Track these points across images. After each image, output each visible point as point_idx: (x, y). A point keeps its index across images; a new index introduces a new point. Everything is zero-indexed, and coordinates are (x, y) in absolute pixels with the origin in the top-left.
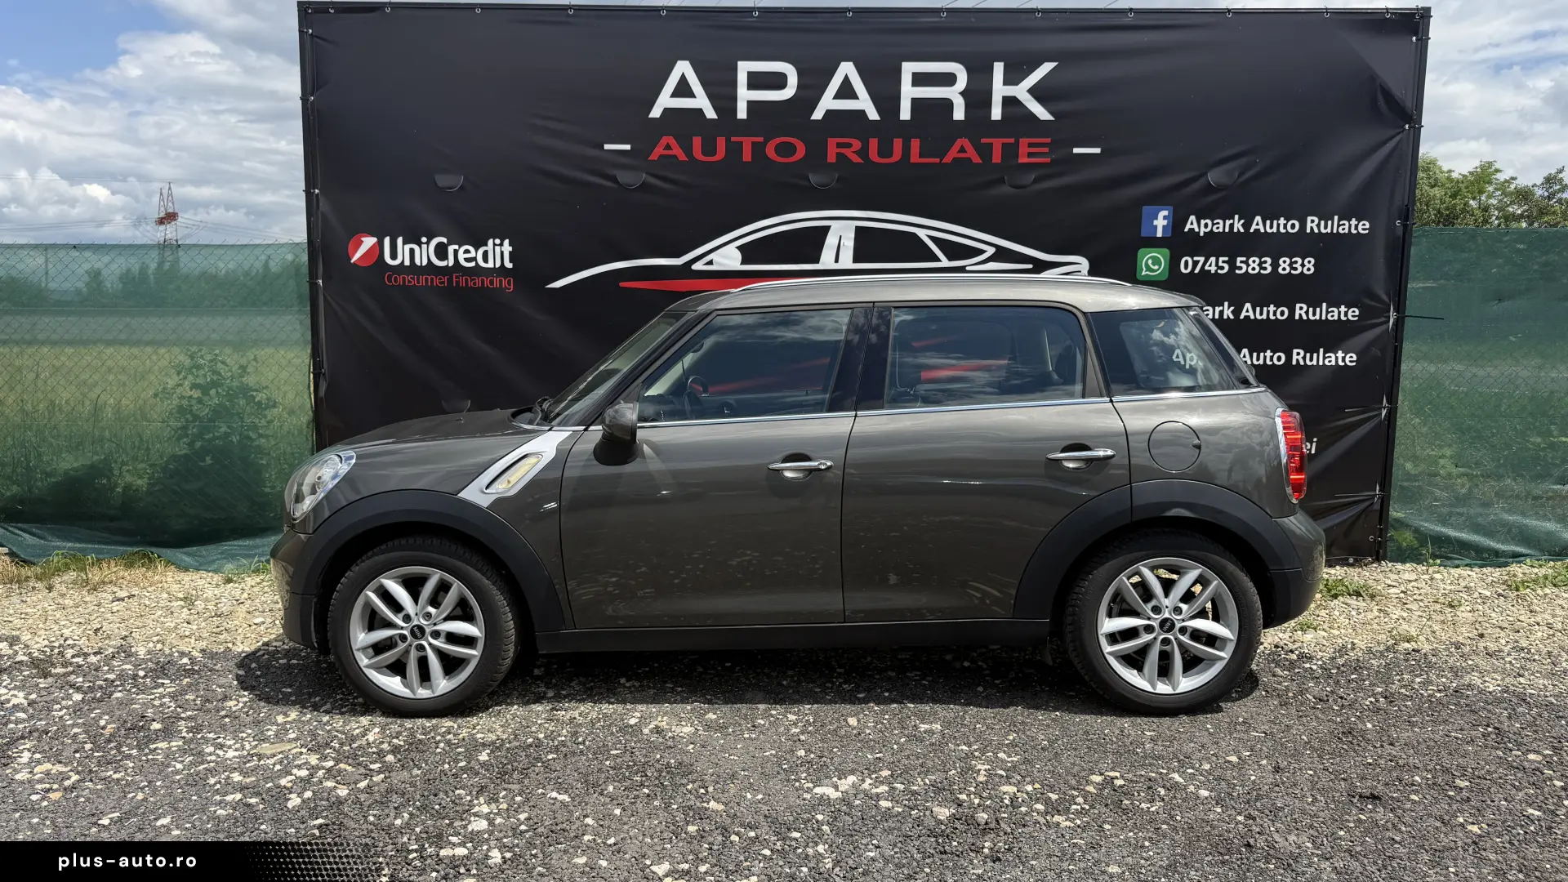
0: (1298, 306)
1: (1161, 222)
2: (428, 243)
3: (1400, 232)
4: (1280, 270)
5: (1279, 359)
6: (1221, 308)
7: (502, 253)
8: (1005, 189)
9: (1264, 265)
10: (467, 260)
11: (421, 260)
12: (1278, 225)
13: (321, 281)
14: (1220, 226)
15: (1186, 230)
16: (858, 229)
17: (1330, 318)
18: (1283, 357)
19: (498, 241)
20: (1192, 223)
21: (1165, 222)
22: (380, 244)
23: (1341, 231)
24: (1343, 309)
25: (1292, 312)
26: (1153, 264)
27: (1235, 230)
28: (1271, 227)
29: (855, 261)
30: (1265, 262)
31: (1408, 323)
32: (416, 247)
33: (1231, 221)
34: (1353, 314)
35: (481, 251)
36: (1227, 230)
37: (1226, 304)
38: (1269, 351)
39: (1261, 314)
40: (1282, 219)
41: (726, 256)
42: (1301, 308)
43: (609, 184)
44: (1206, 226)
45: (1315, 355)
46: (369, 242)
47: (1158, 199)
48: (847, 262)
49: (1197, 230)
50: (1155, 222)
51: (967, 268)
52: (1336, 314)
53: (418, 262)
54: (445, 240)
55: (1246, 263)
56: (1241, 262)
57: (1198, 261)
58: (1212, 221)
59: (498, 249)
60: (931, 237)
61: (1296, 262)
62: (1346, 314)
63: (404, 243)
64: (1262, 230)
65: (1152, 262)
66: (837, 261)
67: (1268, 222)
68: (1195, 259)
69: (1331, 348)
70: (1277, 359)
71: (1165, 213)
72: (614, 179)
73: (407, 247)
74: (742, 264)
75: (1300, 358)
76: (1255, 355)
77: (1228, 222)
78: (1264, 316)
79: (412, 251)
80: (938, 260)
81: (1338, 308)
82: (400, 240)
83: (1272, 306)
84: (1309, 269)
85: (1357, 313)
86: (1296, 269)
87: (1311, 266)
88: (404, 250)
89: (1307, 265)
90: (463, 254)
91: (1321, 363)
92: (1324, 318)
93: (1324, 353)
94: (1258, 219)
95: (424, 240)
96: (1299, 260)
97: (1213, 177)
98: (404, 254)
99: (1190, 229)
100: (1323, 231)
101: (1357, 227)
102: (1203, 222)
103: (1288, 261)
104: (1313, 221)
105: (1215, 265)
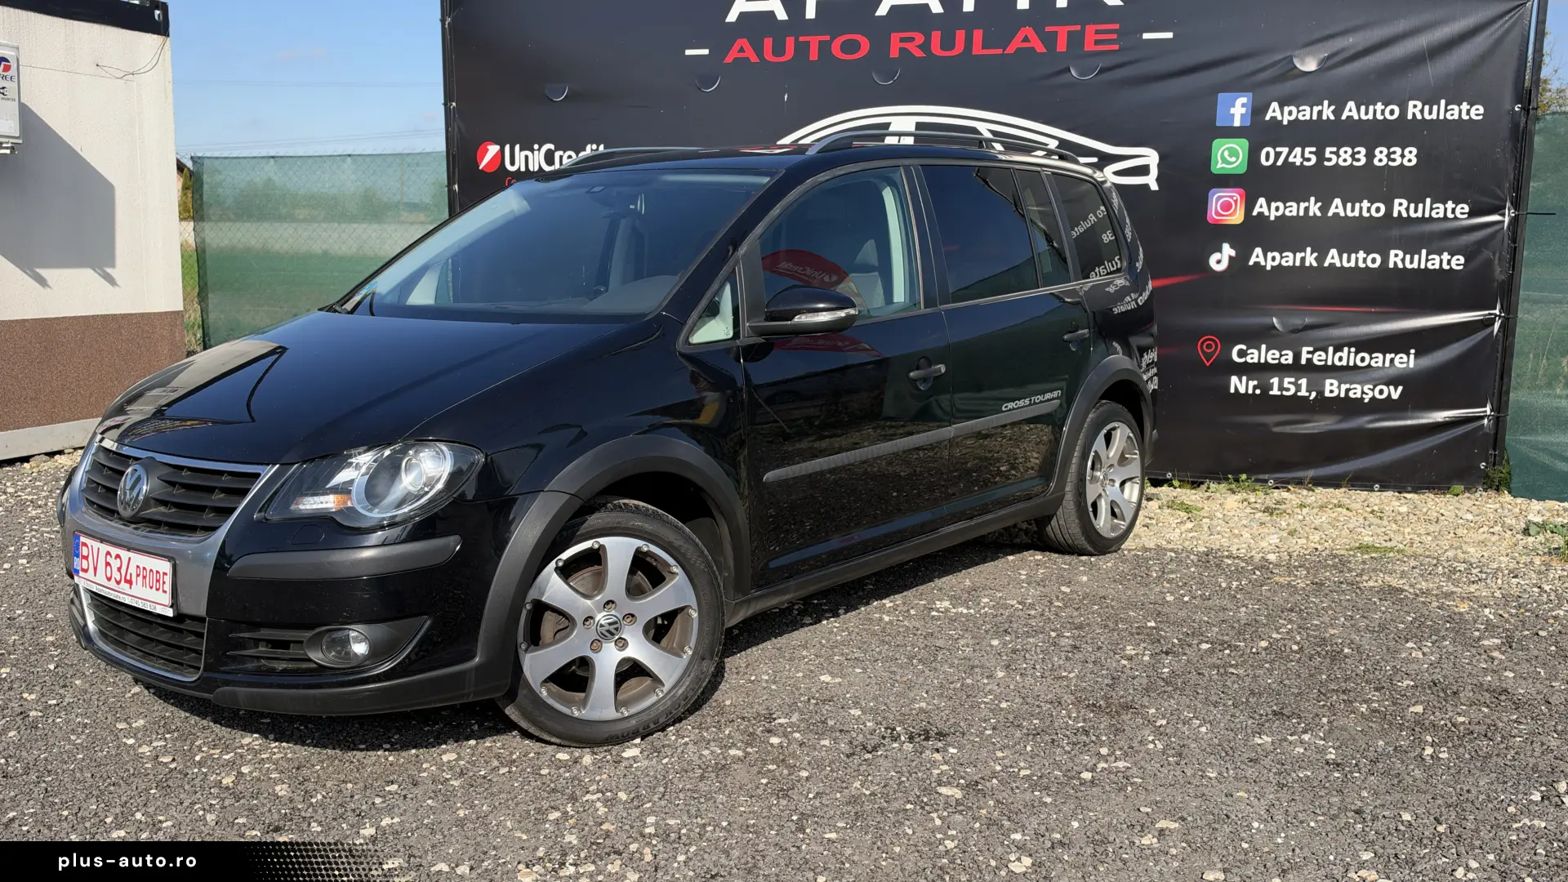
0: (1397, 201)
1: (1238, 110)
2: (539, 150)
3: (1520, 119)
4: (1376, 162)
5: (1374, 260)
6: (1306, 204)
8: (1069, 80)
9: (1357, 156)
11: (534, 165)
12: (1375, 111)
13: (456, 186)
14: (1306, 113)
15: (1267, 118)
17: (1434, 215)
18: (1378, 258)
19: (596, 146)
20: (1274, 111)
21: (1243, 110)
22: (502, 151)
23: (1449, 117)
24: (1450, 205)
25: (1389, 209)
26: (1230, 156)
27: (1325, 118)
28: (1367, 113)
30: (1359, 152)
32: (529, 153)
33: (1320, 108)
34: (1462, 211)
36: (1315, 117)
37: (1313, 199)
38: (1361, 252)
39: (1353, 210)
40: (1379, 104)
42: (1401, 204)
44: (1290, 113)
45: (1416, 257)
47: (1235, 86)
49: (1279, 119)
50: (1232, 111)
52: (1441, 211)
53: (531, 169)
54: (552, 146)
55: (1337, 154)
56: (1331, 153)
57: (1281, 153)
58: (1298, 108)
61: (1394, 153)
62: (1453, 211)
63: (521, 150)
64: (1356, 117)
65: (1228, 156)
67: (1363, 108)
68: (1278, 149)
69: (1435, 249)
70: (1373, 261)
71: (1243, 100)
75: (1398, 260)
76: (1345, 256)
77: (1316, 109)
78: (1357, 213)
79: (527, 157)
81: (1444, 203)
82: (517, 147)
83: (1365, 201)
85: (1467, 209)
87: (1412, 156)
88: (520, 156)
89: (1409, 156)
90: (567, 159)
91: (1423, 266)
92: (1427, 215)
93: (1427, 256)
94: (1351, 104)
95: (536, 147)
96: (1398, 150)
98: (520, 160)
99: (1272, 117)
100: (1427, 117)
101: (1468, 112)
102: (1286, 109)
103: (1385, 151)
104: (1415, 106)
105: (1301, 157)
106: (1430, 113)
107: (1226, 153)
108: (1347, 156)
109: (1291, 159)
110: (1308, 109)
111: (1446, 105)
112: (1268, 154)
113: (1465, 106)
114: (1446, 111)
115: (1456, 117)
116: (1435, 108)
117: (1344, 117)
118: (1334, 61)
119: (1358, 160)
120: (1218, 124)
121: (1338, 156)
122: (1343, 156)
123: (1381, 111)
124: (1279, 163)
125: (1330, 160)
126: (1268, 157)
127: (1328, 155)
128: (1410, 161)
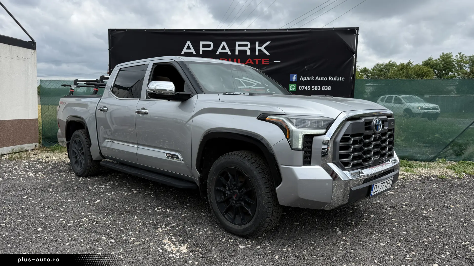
1: (294, 78)
3: (352, 80)
4: (322, 89)
21: (295, 78)
27: (312, 80)
28: (320, 79)
30: (319, 87)
40: (323, 77)
47: (293, 73)
50: (293, 78)
57: (303, 87)
58: (306, 78)
71: (295, 76)
77: (310, 78)
94: (317, 77)
96: (327, 87)
99: (301, 80)
100: (333, 80)
101: (341, 79)
102: (304, 78)
103: (324, 87)
104: (330, 78)
105: (307, 88)
106: (333, 79)
107: (292, 87)
108: (317, 88)
109: (305, 88)
110: (308, 78)
111: (337, 77)
112: (300, 87)
113: (341, 78)
114: (337, 79)
115: (339, 80)
116: (334, 78)
117: (316, 80)
118: (314, 68)
119: (319, 89)
120: (290, 80)
121: (315, 88)
122: (316, 88)
123: (324, 79)
124: (303, 89)
125: (313, 89)
126: (300, 88)
127: (313, 88)
128: (329, 89)
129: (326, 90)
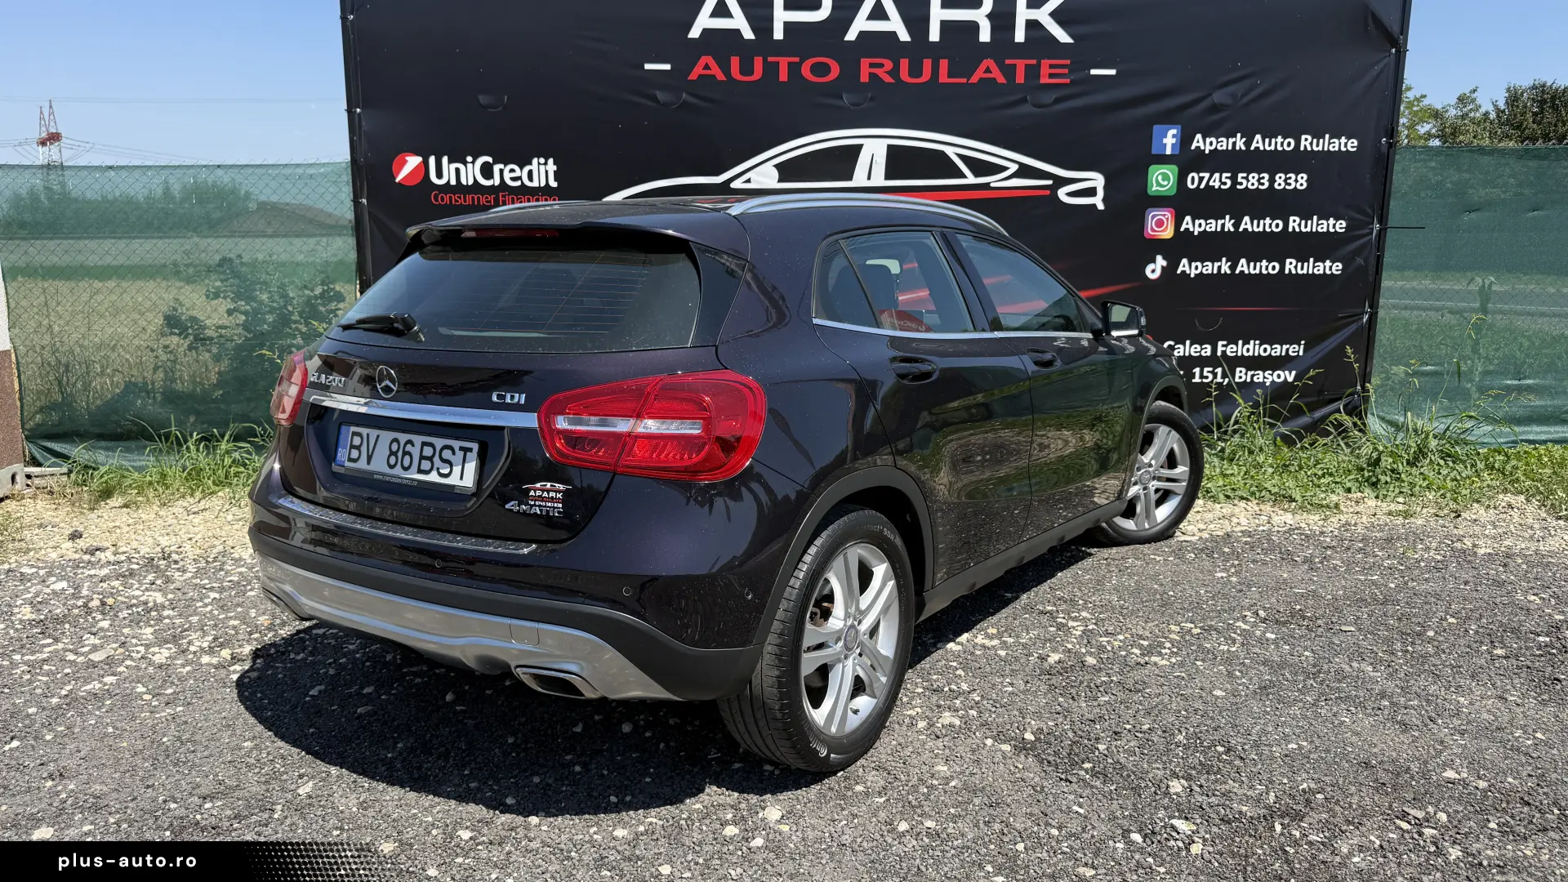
0: (1292, 218)
1: (1169, 140)
3: (1384, 149)
4: (1276, 186)
6: (1223, 221)
7: (547, 172)
8: (1026, 109)
9: (1262, 181)
10: (513, 179)
11: (467, 180)
12: (1276, 143)
13: (364, 201)
14: (1224, 144)
15: (1193, 148)
16: (889, 147)
17: (1320, 230)
18: (1277, 266)
19: (542, 160)
20: (1198, 142)
21: (1174, 141)
22: (426, 163)
23: (1331, 149)
24: (1332, 221)
25: (1286, 224)
26: (1163, 180)
27: (1238, 148)
28: (1270, 145)
29: (887, 177)
30: (1263, 178)
31: (1391, 235)
33: (1234, 139)
34: (1341, 226)
35: (527, 169)
36: (1230, 148)
37: (1228, 217)
38: (1264, 261)
39: (1258, 226)
40: (1280, 137)
41: (761, 172)
42: (1294, 221)
43: (650, 103)
44: (1211, 144)
45: (1306, 264)
46: (413, 161)
47: (1168, 119)
48: (879, 180)
49: (1202, 148)
50: (1165, 141)
51: (992, 185)
52: (1325, 226)
53: (464, 182)
55: (1247, 178)
56: (1243, 178)
57: (1203, 178)
58: (1217, 139)
59: (542, 168)
60: (957, 154)
61: (1290, 178)
62: (1334, 226)
64: (1262, 148)
65: (1162, 179)
66: (869, 178)
67: (1267, 140)
68: (1201, 175)
69: (1320, 258)
70: (1273, 268)
71: (1173, 132)
72: (654, 99)
73: (454, 166)
74: (780, 181)
75: (1292, 267)
76: (1252, 264)
77: (1231, 140)
78: (1261, 229)
80: (963, 176)
81: (1328, 220)
83: (1268, 219)
84: (1302, 185)
85: (1344, 225)
86: (1290, 184)
87: (1303, 181)
89: (1300, 181)
90: (508, 173)
91: (1310, 272)
92: (1314, 230)
93: (1314, 263)
94: (1258, 137)
96: (1293, 176)
97: (1218, 97)
98: (449, 173)
99: (1196, 147)
100: (1315, 149)
101: (1346, 144)
103: (1283, 176)
104: (1306, 140)
105: (1219, 181)
106: (1318, 145)
107: (1160, 178)
108: (1255, 181)
109: (1211, 184)
110: (1225, 140)
111: (1330, 139)
112: (1193, 177)
113: (1343, 140)
114: (1330, 144)
115: (1336, 149)
116: (1321, 141)
117: (1252, 148)
118: (1245, 100)
119: (1263, 184)
120: (1154, 152)
121: (1248, 181)
122: (1252, 181)
123: (1282, 144)
124: (1202, 186)
125: (1241, 184)
126: (1193, 181)
127: (1239, 180)
129: (1287, 187)
